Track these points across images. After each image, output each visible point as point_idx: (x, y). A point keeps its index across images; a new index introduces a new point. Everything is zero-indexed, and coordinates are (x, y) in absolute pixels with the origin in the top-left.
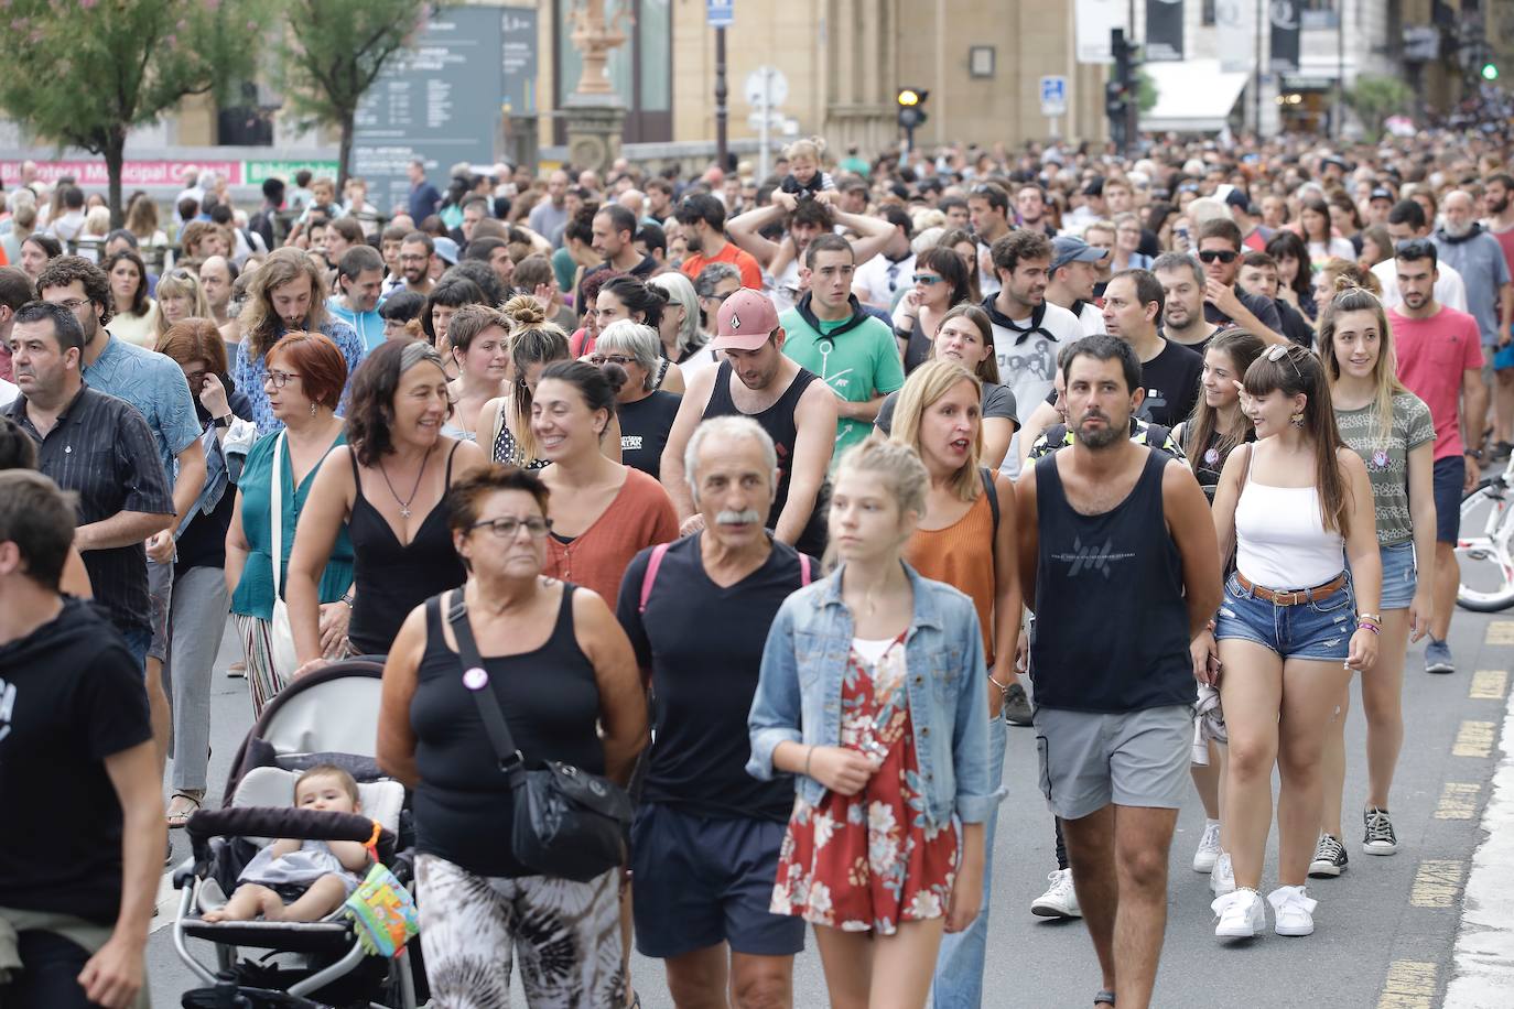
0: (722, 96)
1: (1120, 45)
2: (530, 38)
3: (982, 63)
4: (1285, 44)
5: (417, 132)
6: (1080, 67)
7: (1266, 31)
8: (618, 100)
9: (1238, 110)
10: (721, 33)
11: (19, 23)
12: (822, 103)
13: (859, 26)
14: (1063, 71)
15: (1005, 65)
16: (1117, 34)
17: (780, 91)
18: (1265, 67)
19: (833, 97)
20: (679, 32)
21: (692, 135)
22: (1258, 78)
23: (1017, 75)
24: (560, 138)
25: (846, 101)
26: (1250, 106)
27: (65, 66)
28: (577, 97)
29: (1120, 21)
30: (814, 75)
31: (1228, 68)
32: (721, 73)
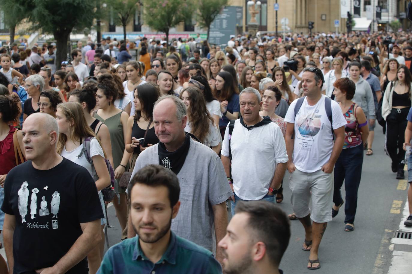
0: (277, 23)
1: (349, 15)
2: (241, 12)
3: (324, 17)
4: (379, 15)
5: (221, 29)
6: (341, 19)
7: (375, 12)
8: (257, 23)
9: (370, 27)
10: (277, 12)
11: (151, 9)
12: (294, 24)
13: (301, 10)
14: (338, 19)
15: (328, 18)
16: (348, 13)
17: (287, 22)
18: (375, 19)
19: (296, 23)
20: (269, 11)
21: (271, 29)
22: (374, 21)
23: (330, 20)
24: (247, 30)
25: (299, 24)
26: (372, 26)
27: (159, 17)
28: (250, 23)
29: (349, 10)
30: (293, 19)
31: (368, 19)
32: (277, 19)
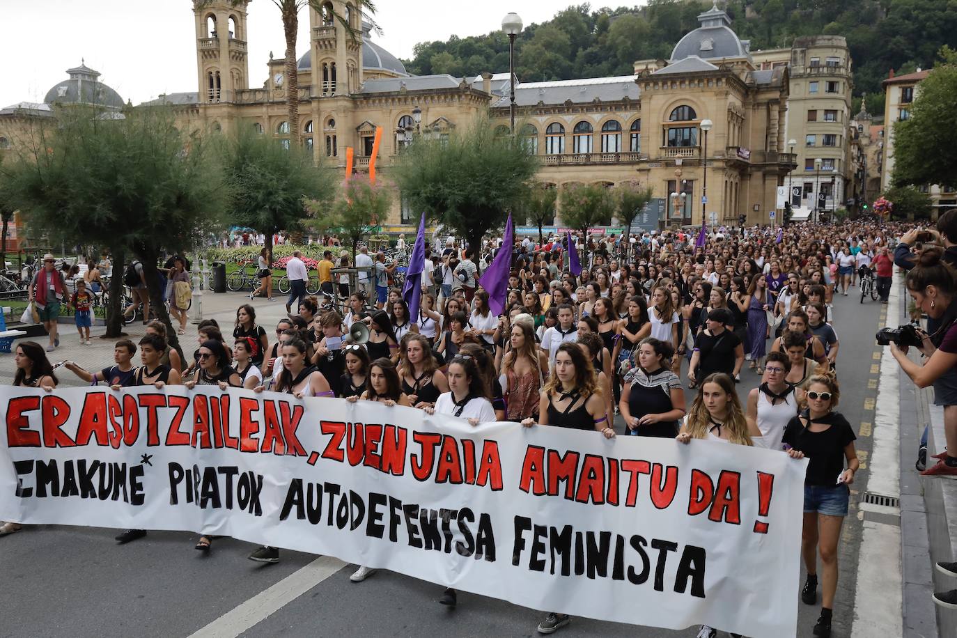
0: (704, 217)
1: (787, 204)
2: (663, 205)
3: (756, 208)
4: (822, 203)
5: (641, 224)
6: (777, 210)
7: (818, 200)
8: (681, 217)
9: (810, 216)
10: (704, 204)
11: (567, 207)
12: (723, 217)
13: (731, 201)
14: (774, 210)
15: (761, 209)
16: (786, 203)
17: (716, 216)
18: (817, 207)
19: (725, 215)
20: (693, 202)
21: (696, 223)
22: (816, 210)
23: (764, 211)
24: (669, 224)
25: (728, 216)
26: (813, 215)
27: (577, 215)
28: (673, 216)
29: (788, 200)
30: (721, 211)
31: (809, 209)
32: (704, 213)
